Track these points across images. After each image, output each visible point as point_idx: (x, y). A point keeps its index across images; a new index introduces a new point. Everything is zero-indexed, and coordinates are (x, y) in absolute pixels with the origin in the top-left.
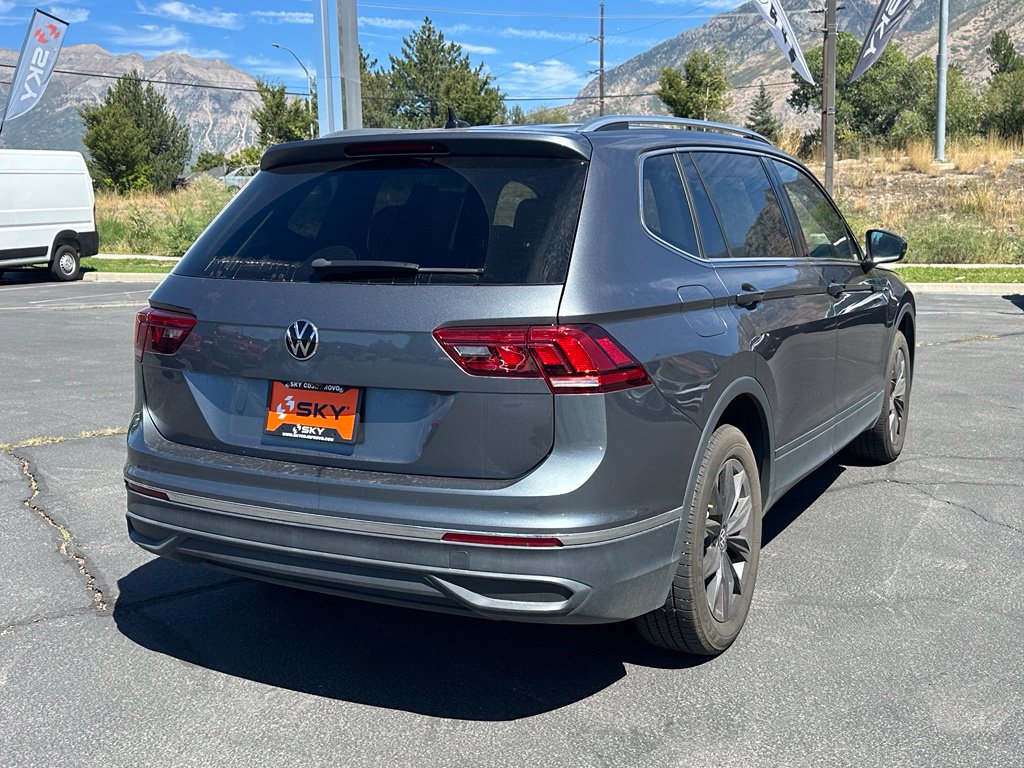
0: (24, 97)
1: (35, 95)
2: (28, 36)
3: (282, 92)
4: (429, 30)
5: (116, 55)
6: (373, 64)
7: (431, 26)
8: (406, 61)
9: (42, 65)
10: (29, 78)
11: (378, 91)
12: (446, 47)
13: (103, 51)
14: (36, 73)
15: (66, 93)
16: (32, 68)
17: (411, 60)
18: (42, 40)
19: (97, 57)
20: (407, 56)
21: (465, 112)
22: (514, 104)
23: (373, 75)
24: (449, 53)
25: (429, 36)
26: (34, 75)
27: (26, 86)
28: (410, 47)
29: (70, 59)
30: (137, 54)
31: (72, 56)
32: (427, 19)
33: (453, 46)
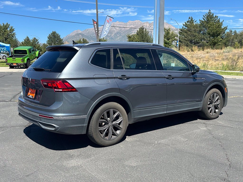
0: (104, 34)
1: (106, 33)
2: (105, 21)
3: (169, 30)
4: (210, 12)
5: (143, 22)
6: (195, 22)
7: (211, 12)
8: (204, 20)
9: (108, 27)
10: (105, 30)
11: (195, 28)
12: (214, 17)
13: (140, 21)
14: (107, 28)
15: (132, 31)
16: (106, 28)
17: (205, 20)
18: (108, 22)
19: (139, 23)
20: (204, 19)
21: (213, 33)
22: (234, 30)
23: (195, 24)
24: (215, 18)
25: (210, 14)
26: (106, 29)
27: (105, 31)
28: (205, 17)
29: (134, 24)
30: (147, 22)
31: (134, 23)
32: (210, 10)
33: (216, 16)
